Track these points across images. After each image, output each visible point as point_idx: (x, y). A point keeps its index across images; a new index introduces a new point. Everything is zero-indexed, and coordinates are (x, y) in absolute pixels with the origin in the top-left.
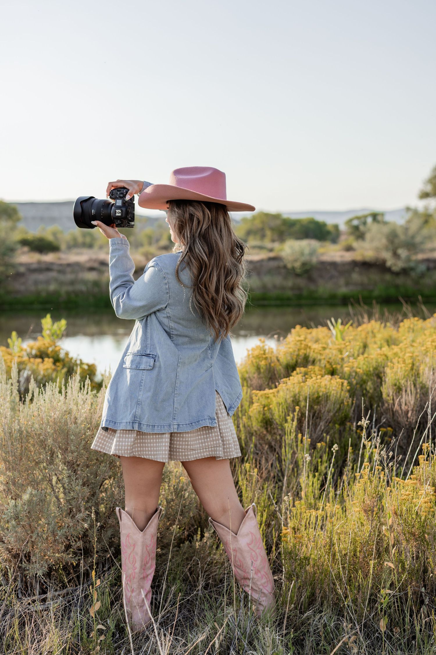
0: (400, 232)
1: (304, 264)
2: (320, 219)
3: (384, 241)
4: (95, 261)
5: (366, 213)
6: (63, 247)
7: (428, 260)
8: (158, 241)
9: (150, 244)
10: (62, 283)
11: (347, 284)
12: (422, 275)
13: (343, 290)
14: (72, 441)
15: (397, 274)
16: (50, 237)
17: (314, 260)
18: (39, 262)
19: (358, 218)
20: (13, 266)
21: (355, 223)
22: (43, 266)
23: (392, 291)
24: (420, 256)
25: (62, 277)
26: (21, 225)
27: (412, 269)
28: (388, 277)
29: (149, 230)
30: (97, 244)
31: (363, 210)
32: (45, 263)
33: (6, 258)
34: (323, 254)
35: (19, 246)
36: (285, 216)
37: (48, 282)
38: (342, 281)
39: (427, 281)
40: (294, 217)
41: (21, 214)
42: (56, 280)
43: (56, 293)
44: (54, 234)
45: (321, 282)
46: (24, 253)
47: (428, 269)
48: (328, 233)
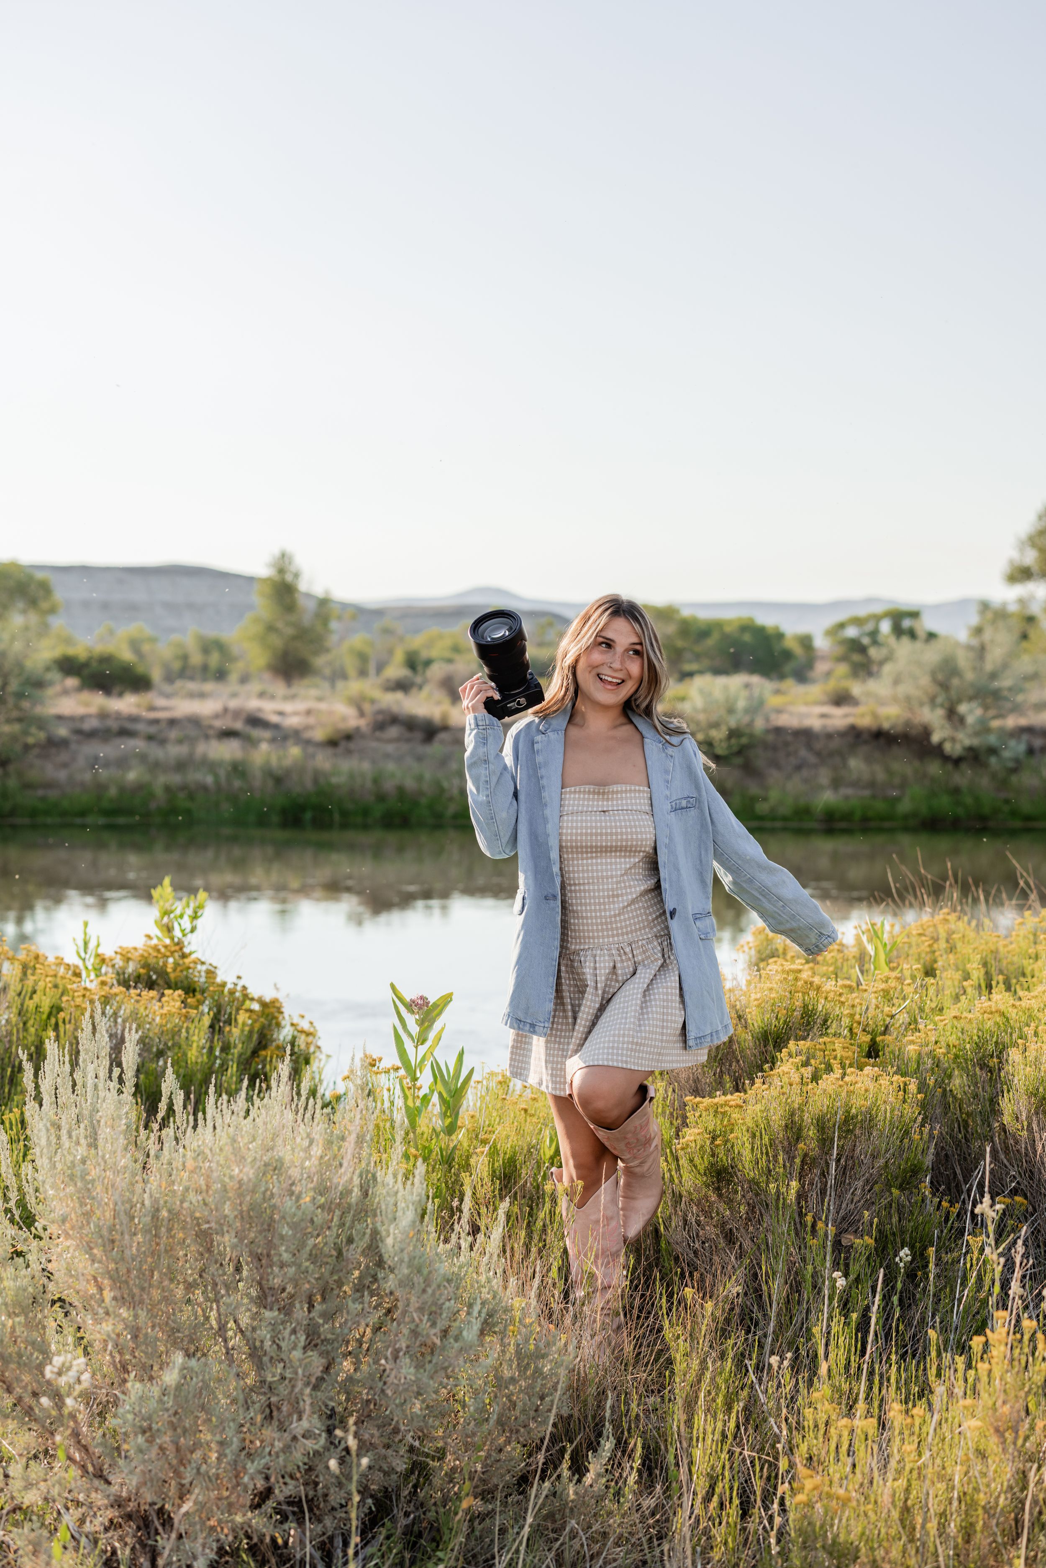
0: (963, 661)
1: (734, 733)
2: (766, 620)
3: (925, 681)
4: (236, 714)
5: (878, 609)
6: (156, 675)
7: (1029, 730)
8: (380, 667)
9: (363, 673)
10: (155, 766)
11: (836, 783)
12: (1016, 768)
13: (827, 798)
14: (282, 1237)
15: (957, 762)
16: (127, 655)
17: (759, 724)
18: (103, 715)
19: (857, 621)
20: (41, 723)
21: (851, 632)
22: (114, 725)
23: (944, 802)
24: (1011, 722)
25: (156, 752)
26: (57, 622)
27: (993, 751)
28: (935, 768)
29: (358, 640)
30: (235, 671)
31: (869, 601)
32: (118, 716)
33: (26, 704)
34: (779, 711)
35: (55, 676)
36: (686, 613)
37: (122, 763)
38: (824, 776)
39: (1027, 780)
40: (704, 615)
41: (59, 595)
42: (143, 758)
43: (140, 787)
44: (135, 645)
45: (774, 776)
46: (65, 692)
47: (1031, 751)
48: (787, 655)
